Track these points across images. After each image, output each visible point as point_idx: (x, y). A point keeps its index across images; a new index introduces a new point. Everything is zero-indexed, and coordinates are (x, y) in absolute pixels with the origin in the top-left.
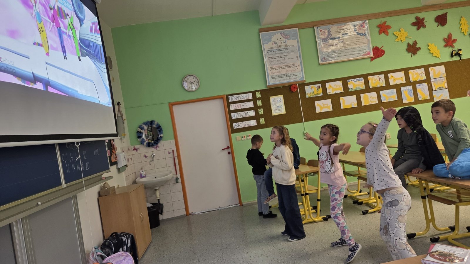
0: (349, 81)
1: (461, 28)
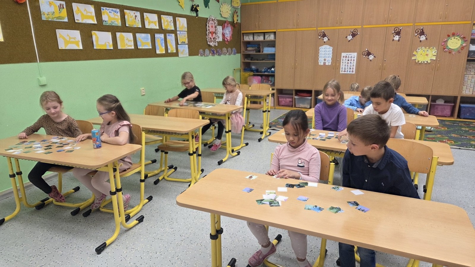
0: (103, 10)
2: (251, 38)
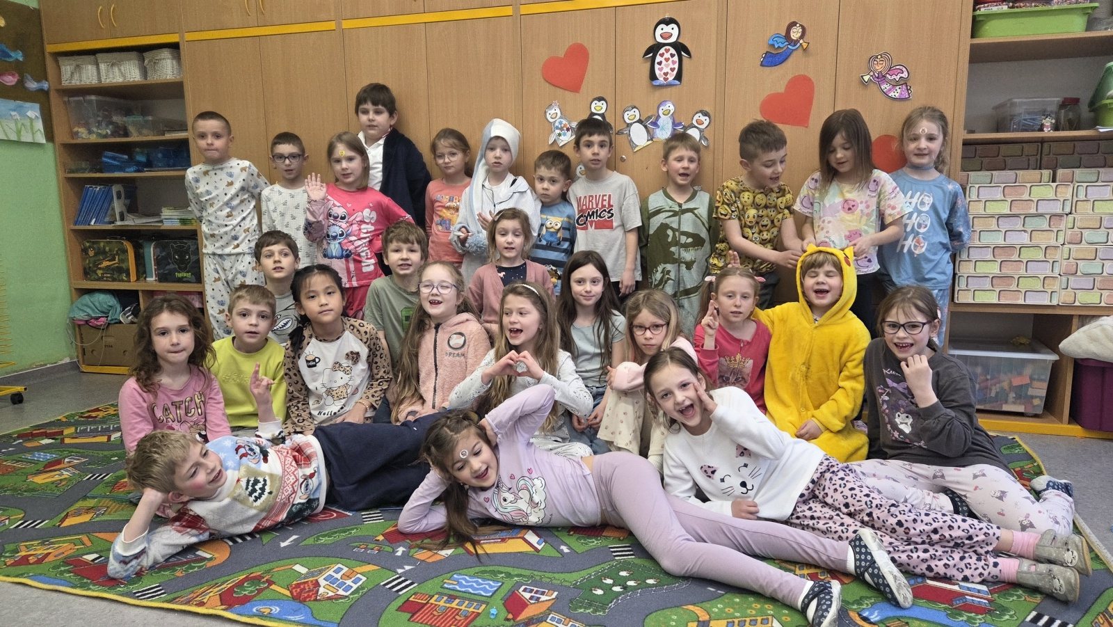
2: (89, 75)
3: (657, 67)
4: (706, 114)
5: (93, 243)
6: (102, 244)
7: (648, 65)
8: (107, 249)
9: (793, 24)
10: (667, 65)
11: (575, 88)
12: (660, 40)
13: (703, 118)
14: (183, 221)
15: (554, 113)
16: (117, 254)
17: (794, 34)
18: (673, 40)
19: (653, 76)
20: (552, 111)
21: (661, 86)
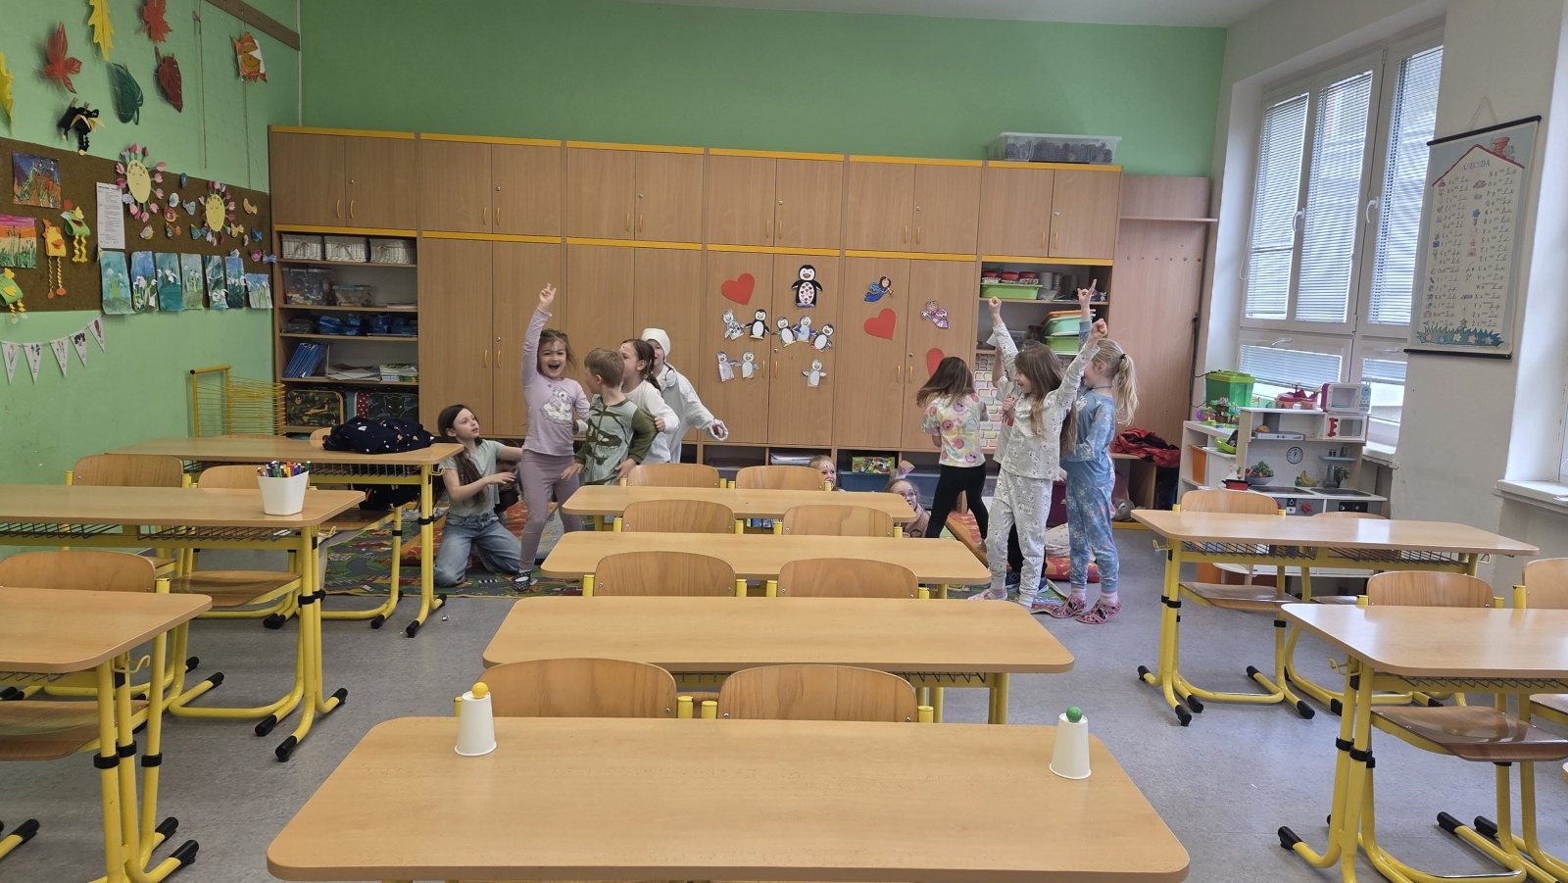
1: (90, 23)
2: (313, 252)
3: (800, 294)
4: (831, 326)
5: (302, 393)
6: (311, 394)
7: (795, 292)
8: (317, 398)
9: (884, 278)
10: (806, 294)
11: (745, 300)
12: (803, 278)
13: (829, 329)
14: (402, 378)
15: (729, 316)
16: (328, 402)
17: (885, 284)
18: (811, 279)
19: (798, 300)
20: (728, 316)
21: (803, 307)
